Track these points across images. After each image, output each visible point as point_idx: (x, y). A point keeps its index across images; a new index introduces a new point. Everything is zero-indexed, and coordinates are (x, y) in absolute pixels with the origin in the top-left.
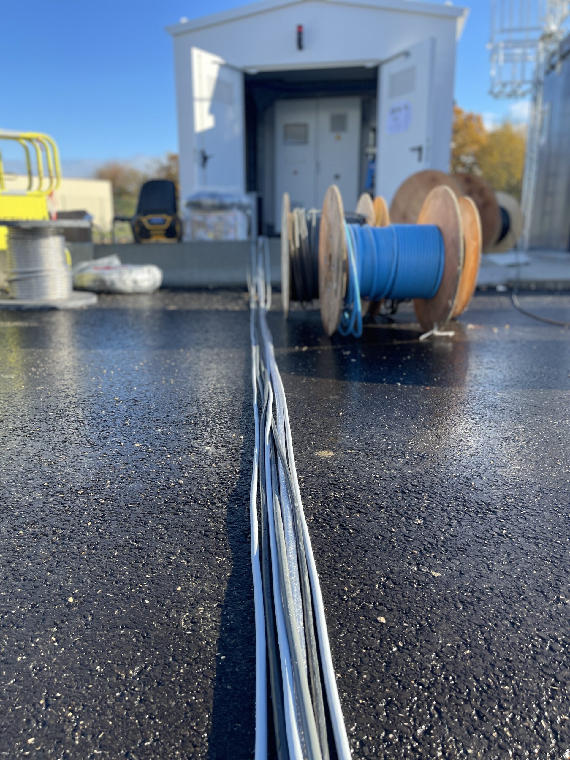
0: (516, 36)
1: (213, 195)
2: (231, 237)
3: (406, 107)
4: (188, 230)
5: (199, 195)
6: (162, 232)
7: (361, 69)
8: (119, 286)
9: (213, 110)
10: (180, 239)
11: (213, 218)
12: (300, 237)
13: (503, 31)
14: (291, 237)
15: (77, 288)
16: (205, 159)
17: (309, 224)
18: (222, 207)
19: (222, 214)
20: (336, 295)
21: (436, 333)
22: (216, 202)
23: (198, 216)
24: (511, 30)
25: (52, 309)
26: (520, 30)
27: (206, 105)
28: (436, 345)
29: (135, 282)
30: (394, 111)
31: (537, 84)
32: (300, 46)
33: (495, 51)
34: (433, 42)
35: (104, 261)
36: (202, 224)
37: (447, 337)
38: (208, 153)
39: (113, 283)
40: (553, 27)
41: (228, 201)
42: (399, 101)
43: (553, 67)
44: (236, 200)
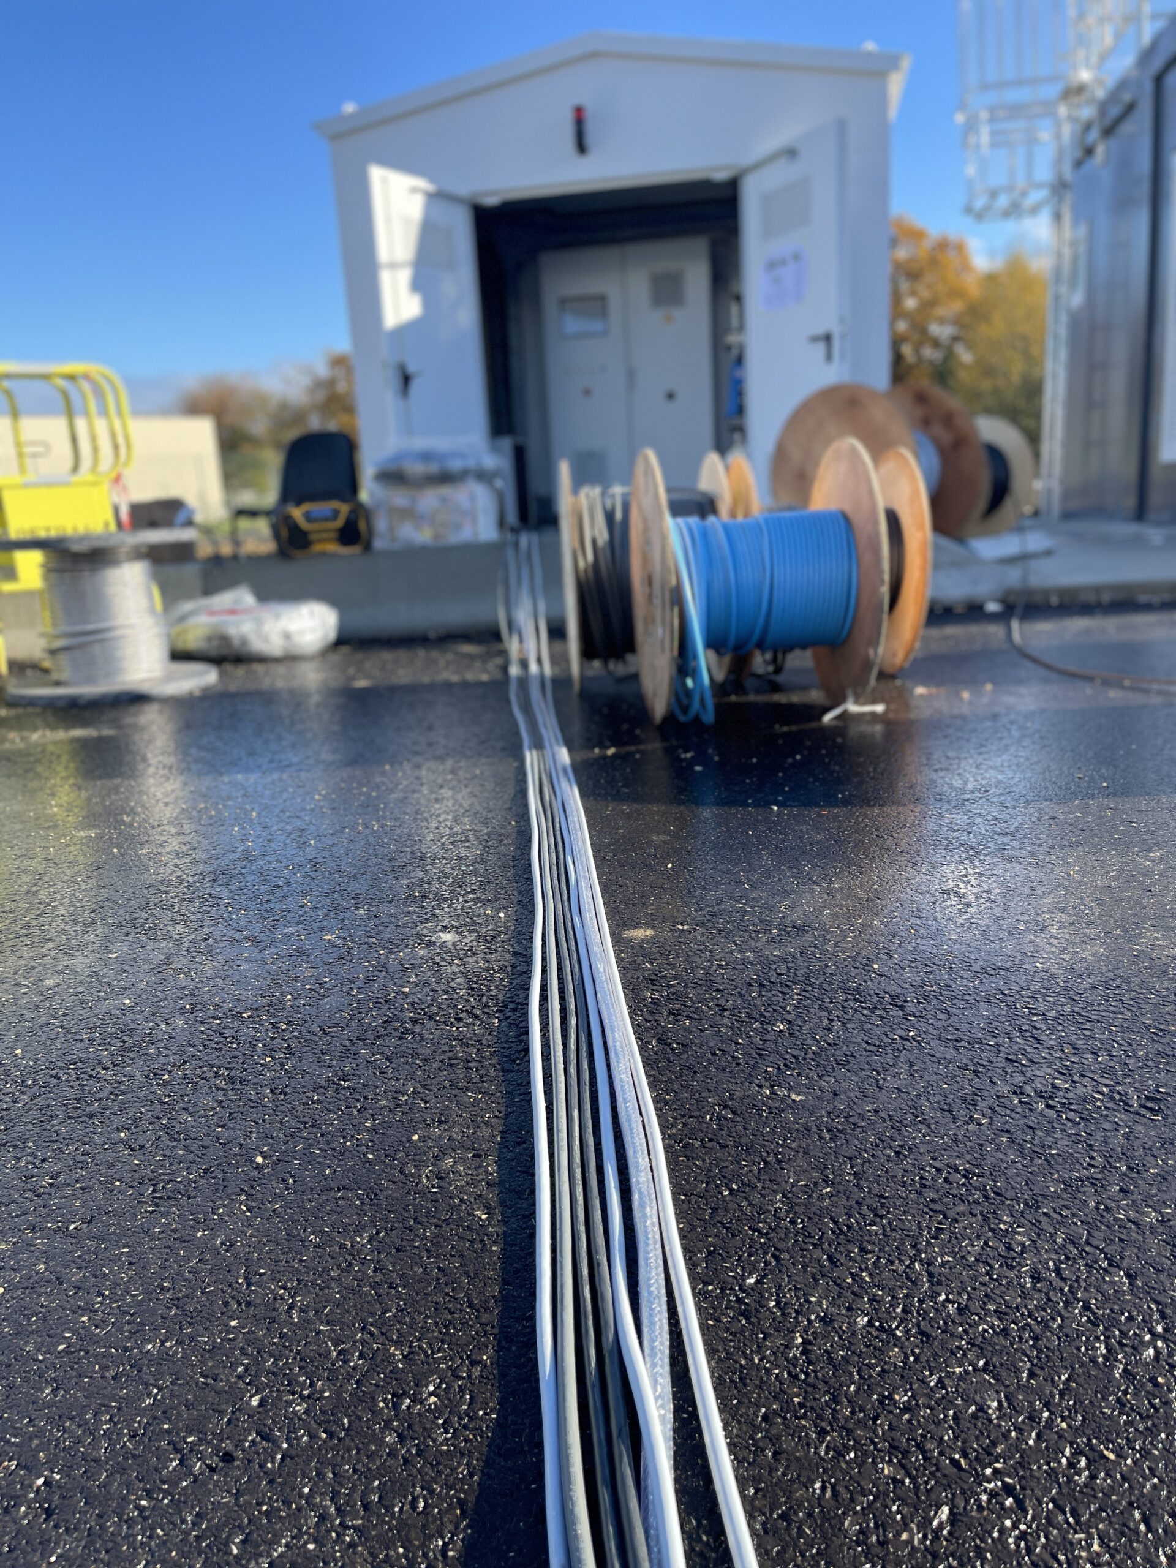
0: (1013, 96)
1: (427, 456)
2: (466, 534)
3: (797, 257)
4: (381, 524)
5: (399, 457)
6: (333, 535)
7: (706, 185)
8: (258, 645)
9: (417, 285)
10: (368, 547)
11: (429, 499)
12: (594, 542)
13: (985, 87)
14: (577, 545)
15: (179, 655)
16: (406, 379)
17: (609, 517)
18: (445, 478)
19: (446, 490)
20: (663, 650)
21: (853, 707)
22: (434, 468)
23: (399, 498)
24: (1001, 85)
25: (137, 699)
26: (1019, 83)
27: (404, 276)
28: (854, 730)
29: (287, 636)
30: (772, 265)
31: (1060, 187)
32: (581, 147)
33: (971, 127)
34: (841, 126)
35: (224, 599)
36: (408, 513)
37: (873, 714)
38: (411, 369)
39: (244, 642)
40: (1085, 75)
41: (456, 465)
42: (781, 246)
43: (1089, 151)
44: (471, 463)
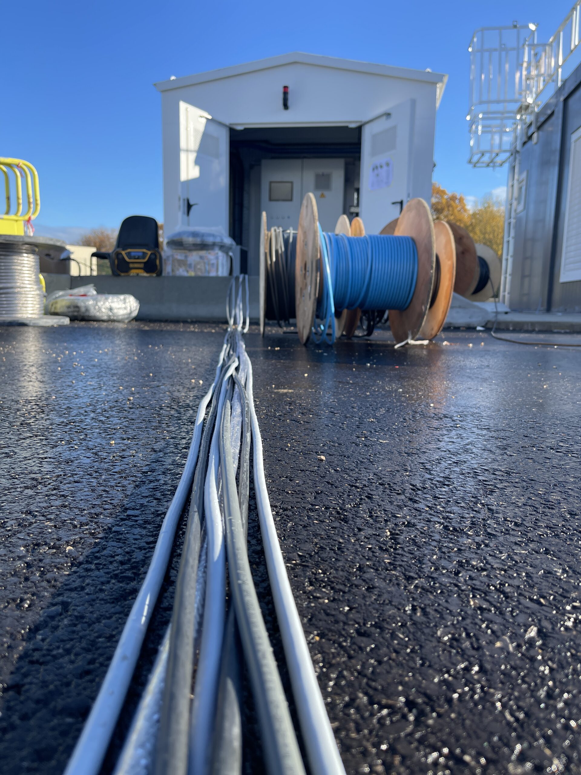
1: (195, 234)
2: (213, 274)
3: (388, 164)
4: (168, 269)
5: (180, 234)
6: (142, 266)
7: (345, 129)
8: (94, 312)
9: (197, 162)
10: (160, 274)
11: (194, 257)
12: (277, 251)
13: (481, 103)
14: (268, 251)
16: (189, 207)
17: (286, 241)
18: (203, 246)
19: (203, 253)
20: (310, 298)
21: (411, 342)
22: (198, 240)
23: (179, 255)
24: (489, 102)
25: (23, 325)
26: (498, 102)
27: (192, 156)
28: (411, 352)
29: (111, 309)
30: (375, 168)
31: (515, 153)
32: (286, 106)
33: (473, 121)
34: (413, 102)
35: (81, 290)
36: (182, 263)
37: (422, 345)
38: (191, 202)
39: (87, 310)
40: (530, 100)
41: (210, 240)
42: (381, 159)
43: (530, 138)
44: (218, 240)
